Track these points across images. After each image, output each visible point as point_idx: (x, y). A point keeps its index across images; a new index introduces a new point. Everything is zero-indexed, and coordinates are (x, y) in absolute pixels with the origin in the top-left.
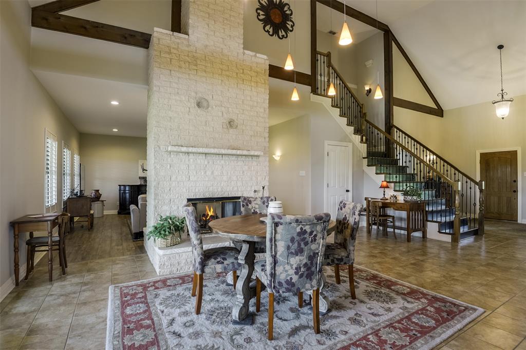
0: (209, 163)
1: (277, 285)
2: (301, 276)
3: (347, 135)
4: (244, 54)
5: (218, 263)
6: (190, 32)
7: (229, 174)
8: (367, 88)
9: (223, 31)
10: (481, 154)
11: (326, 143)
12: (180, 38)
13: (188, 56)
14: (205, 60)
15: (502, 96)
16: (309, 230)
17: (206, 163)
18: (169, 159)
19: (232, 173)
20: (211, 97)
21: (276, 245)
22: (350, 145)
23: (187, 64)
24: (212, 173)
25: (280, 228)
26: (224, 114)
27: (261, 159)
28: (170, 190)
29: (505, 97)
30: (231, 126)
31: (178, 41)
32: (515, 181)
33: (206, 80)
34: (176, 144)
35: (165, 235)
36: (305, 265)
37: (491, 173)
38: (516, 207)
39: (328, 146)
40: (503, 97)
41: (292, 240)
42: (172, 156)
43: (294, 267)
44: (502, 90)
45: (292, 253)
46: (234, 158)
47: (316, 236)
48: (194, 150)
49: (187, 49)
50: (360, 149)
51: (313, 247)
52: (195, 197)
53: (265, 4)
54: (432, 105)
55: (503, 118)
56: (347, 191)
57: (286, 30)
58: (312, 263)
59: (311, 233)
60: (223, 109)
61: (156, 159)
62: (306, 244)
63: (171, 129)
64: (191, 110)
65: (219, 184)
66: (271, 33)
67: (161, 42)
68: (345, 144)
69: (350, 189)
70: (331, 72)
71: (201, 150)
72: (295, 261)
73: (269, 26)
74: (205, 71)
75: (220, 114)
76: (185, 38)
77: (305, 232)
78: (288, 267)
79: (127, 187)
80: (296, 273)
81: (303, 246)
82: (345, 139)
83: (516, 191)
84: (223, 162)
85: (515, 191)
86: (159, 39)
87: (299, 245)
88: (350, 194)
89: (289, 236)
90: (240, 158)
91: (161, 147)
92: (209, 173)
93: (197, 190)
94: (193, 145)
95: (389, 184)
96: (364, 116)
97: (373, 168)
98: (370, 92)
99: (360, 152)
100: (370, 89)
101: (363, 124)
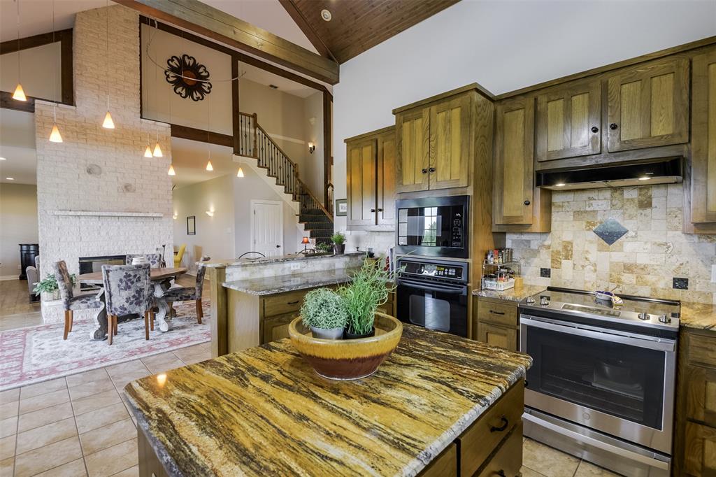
0: (103, 224)
1: (113, 310)
2: (131, 303)
3: (276, 194)
4: (141, 122)
5: (82, 302)
6: (77, 103)
7: (127, 234)
8: (311, 145)
9: (116, 101)
11: (252, 202)
12: (65, 109)
13: (76, 126)
14: (96, 129)
16: (133, 274)
17: (100, 224)
18: (57, 222)
19: (130, 232)
20: (104, 163)
21: (109, 285)
22: (281, 203)
23: (75, 134)
24: (108, 233)
25: (110, 274)
26: (119, 179)
27: (163, 219)
28: (59, 250)
30: (128, 190)
31: (63, 112)
33: (98, 147)
34: (64, 208)
35: (50, 290)
36: (134, 296)
39: (254, 204)
41: (121, 281)
42: (61, 219)
43: (125, 298)
45: (122, 289)
46: (132, 219)
47: (139, 278)
48: (85, 213)
49: (74, 119)
50: (293, 207)
51: (139, 284)
52: (87, 256)
53: (175, 66)
56: (278, 246)
57: (202, 92)
58: (139, 295)
59: (135, 276)
60: (118, 175)
61: (42, 222)
62: (132, 283)
63: (58, 195)
64: (80, 176)
65: (115, 244)
66: (184, 95)
67: (44, 114)
68: (274, 202)
69: (281, 244)
70: (257, 133)
71: (94, 214)
72: (125, 294)
73: (181, 88)
74: (96, 140)
75: (115, 180)
76: (72, 110)
77: (130, 275)
78: (120, 298)
79: (32, 247)
80: (127, 302)
81: (129, 284)
82: (275, 197)
84: (119, 223)
86: (41, 111)
87: (127, 284)
88: (281, 249)
89: (119, 279)
90: (139, 220)
91: (48, 212)
92: (103, 233)
93: (90, 250)
94: (84, 209)
95: (310, 240)
96: (297, 175)
97: (303, 225)
98: (314, 149)
99: (292, 209)
100: (314, 147)
101: (296, 183)
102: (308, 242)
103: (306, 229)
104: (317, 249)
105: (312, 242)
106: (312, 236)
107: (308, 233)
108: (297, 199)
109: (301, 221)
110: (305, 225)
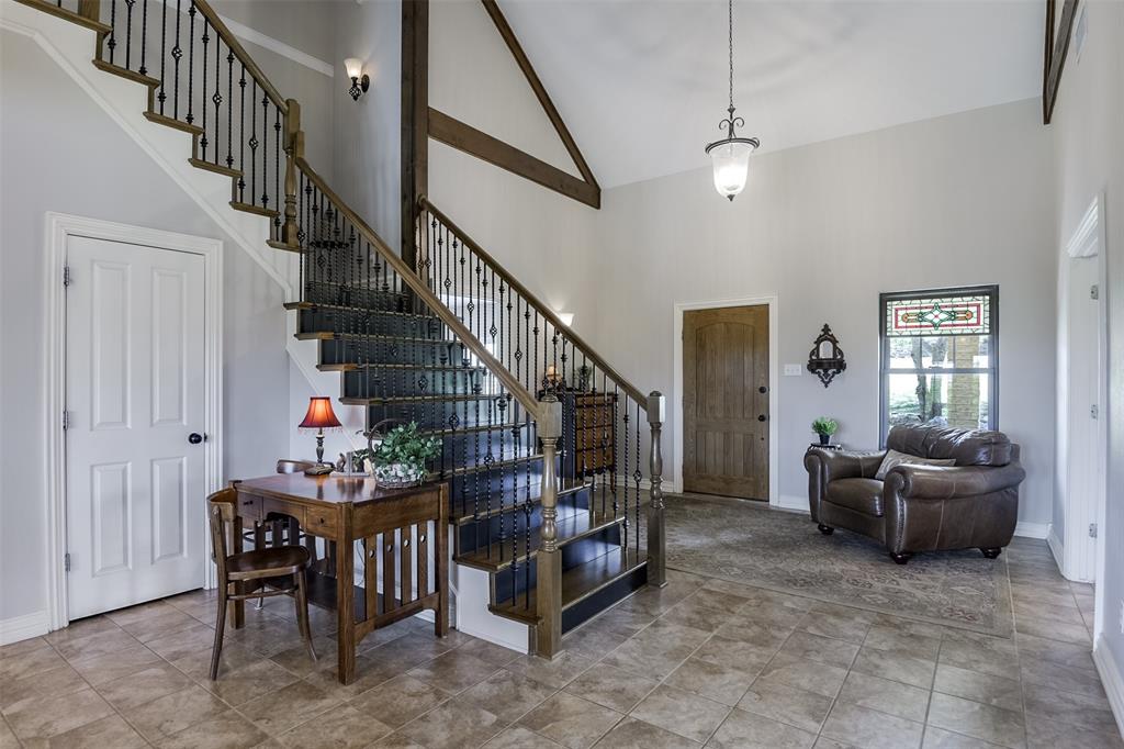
8: (354, 71)
10: (685, 312)
15: (732, 125)
22: (214, 251)
29: (738, 133)
32: (763, 390)
37: (709, 367)
38: (766, 462)
39: (66, 237)
40: (731, 131)
44: (731, 110)
50: (271, 272)
54: (567, 166)
55: (731, 197)
56: (195, 439)
69: (213, 426)
82: (185, 218)
83: (764, 418)
85: (762, 418)
88: (213, 451)
95: (341, 411)
96: (293, 144)
97: (313, 345)
98: (365, 86)
99: (269, 280)
100: (366, 78)
101: (290, 176)
102: (331, 422)
103: (326, 361)
104: (376, 456)
105: (353, 420)
106: (350, 395)
107: (333, 380)
108: (292, 240)
109: (304, 331)
110: (324, 343)
